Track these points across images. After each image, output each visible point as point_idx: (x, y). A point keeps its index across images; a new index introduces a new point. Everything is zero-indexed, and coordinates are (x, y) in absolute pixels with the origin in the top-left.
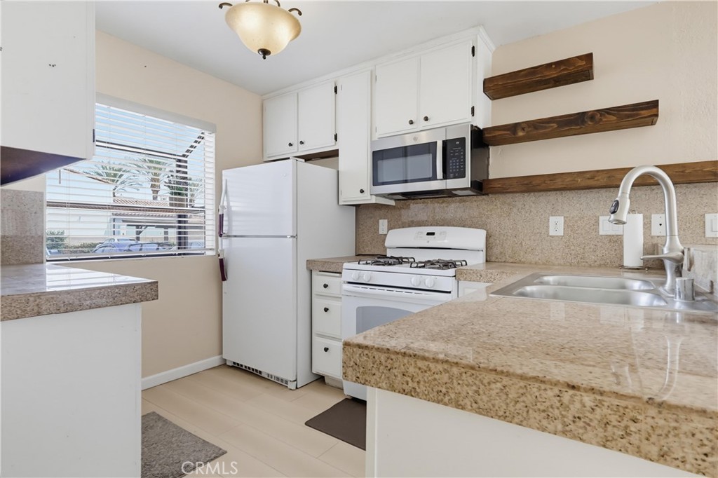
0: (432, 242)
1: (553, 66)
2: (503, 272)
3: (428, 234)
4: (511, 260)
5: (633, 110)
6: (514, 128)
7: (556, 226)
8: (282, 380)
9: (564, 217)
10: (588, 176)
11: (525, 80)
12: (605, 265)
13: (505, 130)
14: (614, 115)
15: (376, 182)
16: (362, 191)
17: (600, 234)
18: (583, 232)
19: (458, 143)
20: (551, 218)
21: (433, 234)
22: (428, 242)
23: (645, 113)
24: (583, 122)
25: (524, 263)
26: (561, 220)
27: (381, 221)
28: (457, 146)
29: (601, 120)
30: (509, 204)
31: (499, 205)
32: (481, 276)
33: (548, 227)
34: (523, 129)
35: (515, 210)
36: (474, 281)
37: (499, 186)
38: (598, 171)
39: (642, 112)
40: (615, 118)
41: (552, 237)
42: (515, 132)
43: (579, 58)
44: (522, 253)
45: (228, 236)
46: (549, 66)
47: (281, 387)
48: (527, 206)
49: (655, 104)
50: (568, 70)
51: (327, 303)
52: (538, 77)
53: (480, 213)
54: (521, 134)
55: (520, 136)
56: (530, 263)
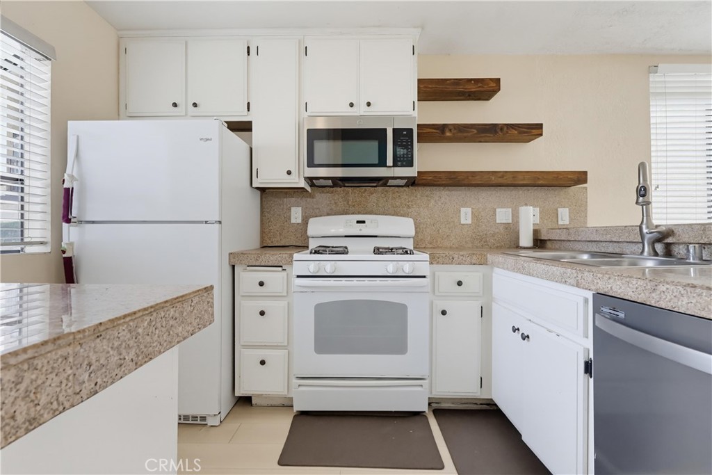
0: (364, 230)
1: (473, 82)
2: (473, 254)
3: (358, 222)
4: (431, 246)
5: (528, 128)
6: (442, 128)
7: (466, 216)
8: (195, 418)
9: (472, 209)
10: (499, 175)
11: (451, 88)
12: (501, 247)
13: (435, 129)
14: (515, 129)
15: (311, 164)
16: (289, 173)
17: (497, 222)
18: (485, 221)
19: (405, 133)
20: (462, 209)
21: (364, 222)
22: (361, 230)
23: (535, 132)
24: (496, 132)
25: (441, 247)
26: (469, 210)
27: (293, 209)
28: (405, 136)
29: (507, 132)
30: (427, 196)
31: (419, 196)
32: (453, 258)
33: (459, 216)
34: (450, 130)
35: (433, 202)
36: (446, 264)
37: (430, 178)
38: (506, 172)
39: (533, 131)
40: (516, 132)
41: (463, 225)
42: (443, 132)
43: (491, 79)
44: (439, 240)
45: (81, 222)
46: (469, 80)
47: (199, 428)
48: (443, 199)
49: (540, 126)
50: (483, 87)
51: (262, 305)
52: (460, 88)
53: (401, 203)
54: (448, 134)
55: (448, 136)
56: (446, 248)
